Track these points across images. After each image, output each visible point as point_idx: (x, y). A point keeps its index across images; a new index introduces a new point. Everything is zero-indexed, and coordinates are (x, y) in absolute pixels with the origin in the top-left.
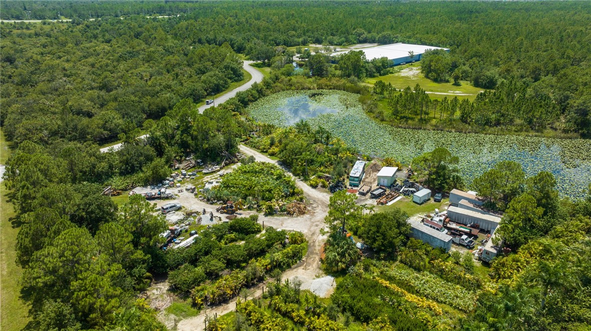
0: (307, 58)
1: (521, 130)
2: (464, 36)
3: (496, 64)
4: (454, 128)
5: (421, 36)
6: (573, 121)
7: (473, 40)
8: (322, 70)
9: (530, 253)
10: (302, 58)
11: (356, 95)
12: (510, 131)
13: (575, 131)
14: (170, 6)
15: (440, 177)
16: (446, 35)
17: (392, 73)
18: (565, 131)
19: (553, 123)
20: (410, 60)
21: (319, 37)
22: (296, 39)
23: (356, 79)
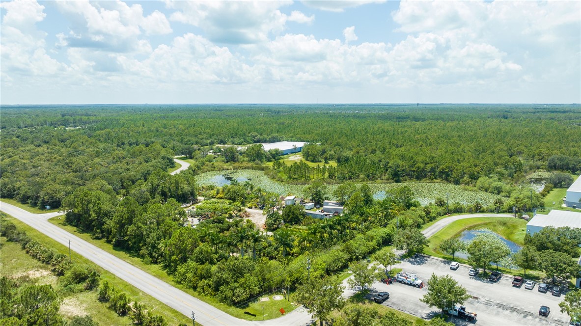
0: (219, 152)
1: (364, 181)
2: (330, 134)
3: (350, 149)
4: (325, 182)
5: (300, 136)
6: (391, 174)
7: (336, 136)
8: (234, 158)
10: (215, 153)
11: (261, 171)
12: (358, 182)
13: (392, 179)
16: (317, 135)
17: (283, 159)
18: (387, 179)
19: (381, 177)
20: (294, 151)
21: (223, 139)
22: (205, 141)
23: (260, 162)
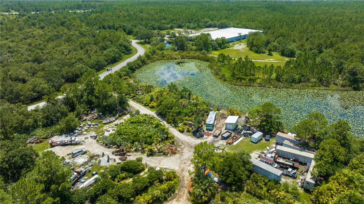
0: (173, 38)
1: (315, 86)
2: (272, 23)
3: (294, 41)
4: (272, 85)
5: (245, 23)
6: (348, 79)
7: (277, 25)
8: (184, 46)
9: (338, 182)
10: (170, 38)
12: (308, 86)
13: (350, 86)
14: (85, 4)
15: (268, 123)
16: (260, 22)
17: (228, 47)
19: (334, 81)
20: (239, 39)
21: (181, 24)
22: (166, 26)
23: (206, 52)
